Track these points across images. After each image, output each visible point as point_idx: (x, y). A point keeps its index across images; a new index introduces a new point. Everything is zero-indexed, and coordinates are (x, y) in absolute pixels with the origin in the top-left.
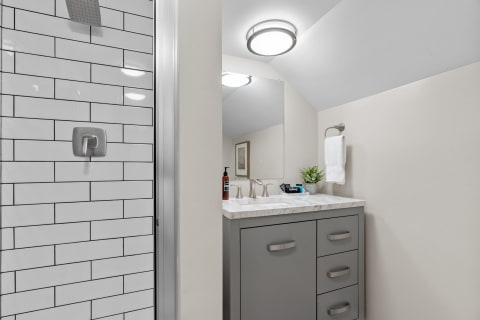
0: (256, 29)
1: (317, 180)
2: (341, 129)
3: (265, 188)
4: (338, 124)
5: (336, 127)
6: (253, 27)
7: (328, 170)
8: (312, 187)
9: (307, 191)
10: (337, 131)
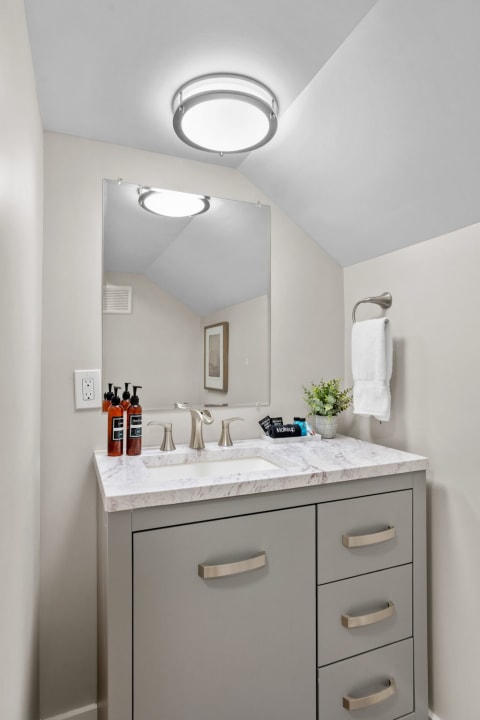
0: (187, 94)
1: (337, 408)
2: (386, 303)
3: (225, 427)
4: (377, 293)
5: (373, 300)
6: (179, 91)
7: (356, 391)
8: (327, 424)
9: (316, 431)
10: (378, 308)
